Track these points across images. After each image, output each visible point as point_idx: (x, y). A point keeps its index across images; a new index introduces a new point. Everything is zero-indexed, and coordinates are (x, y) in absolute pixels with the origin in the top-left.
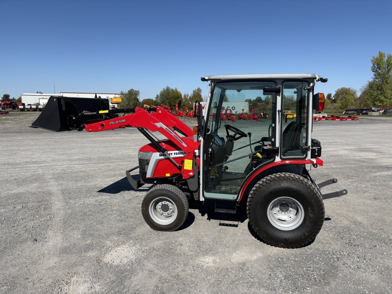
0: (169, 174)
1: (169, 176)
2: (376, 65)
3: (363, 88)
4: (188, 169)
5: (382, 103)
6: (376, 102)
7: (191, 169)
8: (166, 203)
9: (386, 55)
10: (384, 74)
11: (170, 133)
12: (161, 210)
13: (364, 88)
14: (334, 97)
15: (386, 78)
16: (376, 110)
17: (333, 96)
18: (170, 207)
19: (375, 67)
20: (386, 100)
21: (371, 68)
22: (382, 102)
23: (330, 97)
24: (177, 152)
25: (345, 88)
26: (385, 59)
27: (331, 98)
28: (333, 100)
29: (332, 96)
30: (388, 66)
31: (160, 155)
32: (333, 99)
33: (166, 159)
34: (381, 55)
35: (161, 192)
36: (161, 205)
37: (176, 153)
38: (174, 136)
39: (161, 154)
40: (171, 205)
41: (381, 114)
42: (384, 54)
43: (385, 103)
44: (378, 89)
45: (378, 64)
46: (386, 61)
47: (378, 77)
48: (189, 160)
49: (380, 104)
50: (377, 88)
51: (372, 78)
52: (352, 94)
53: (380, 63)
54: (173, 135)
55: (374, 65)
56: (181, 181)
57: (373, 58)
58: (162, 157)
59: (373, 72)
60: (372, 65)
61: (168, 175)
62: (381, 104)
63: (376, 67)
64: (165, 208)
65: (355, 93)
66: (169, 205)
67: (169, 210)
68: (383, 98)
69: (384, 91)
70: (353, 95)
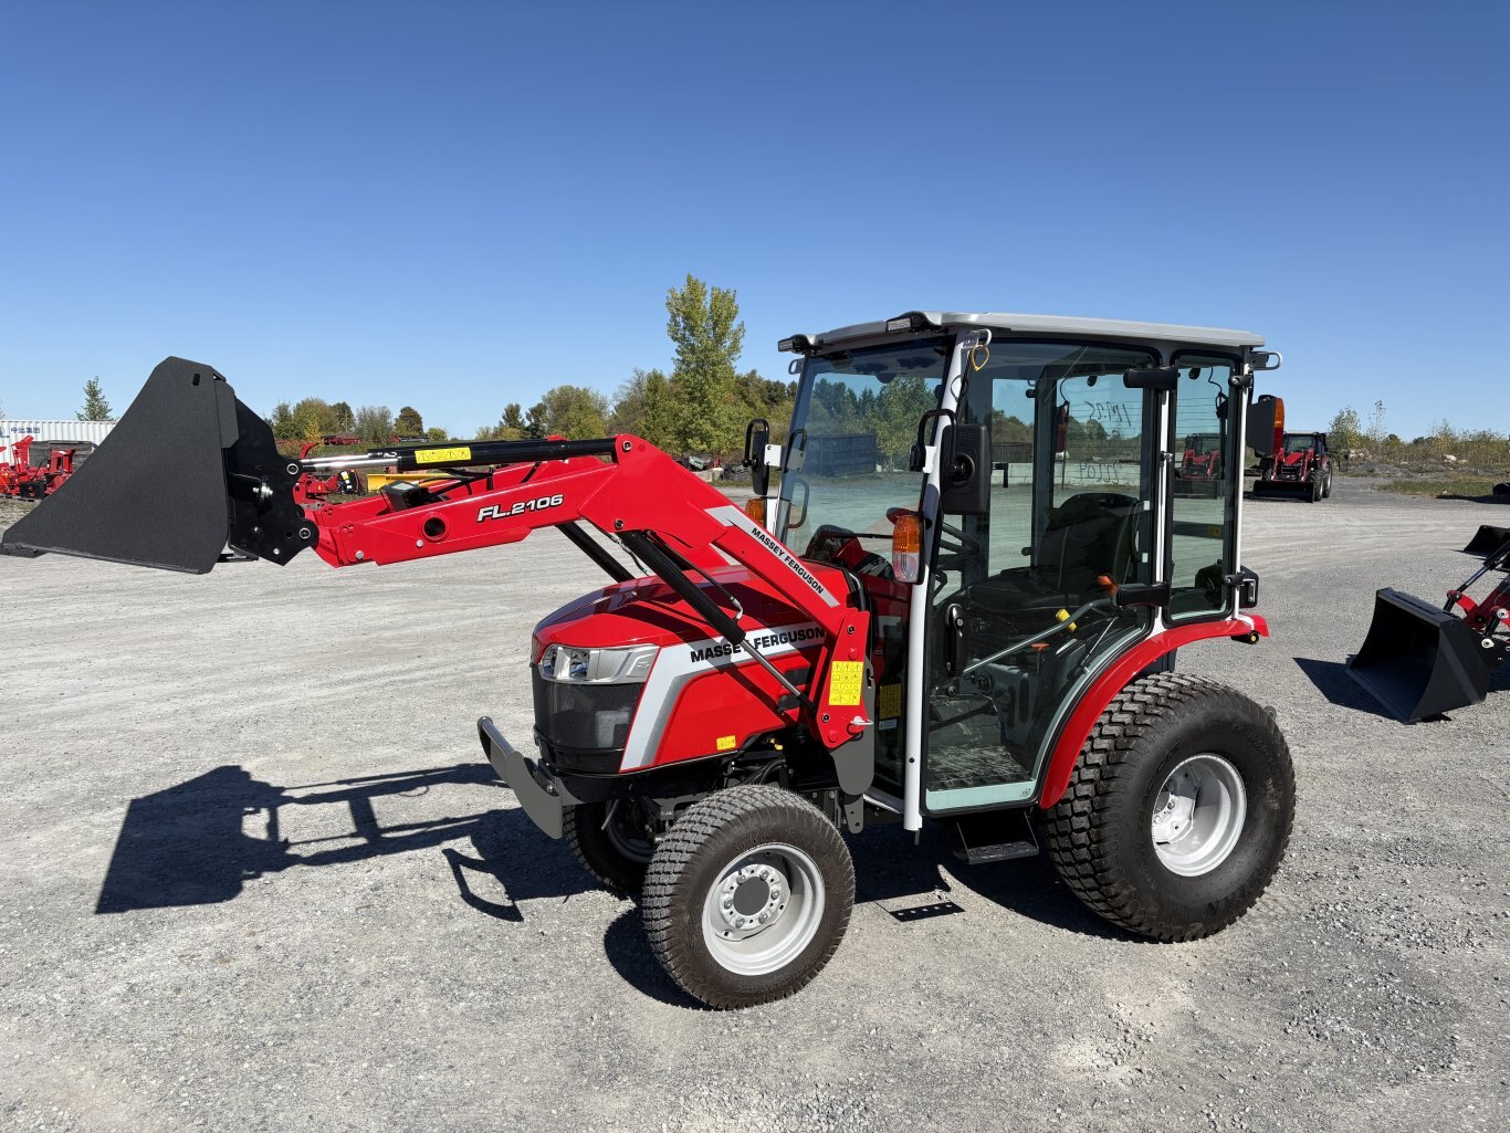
0: (733, 738)
1: (733, 745)
2: (680, 319)
3: (621, 392)
4: (844, 702)
5: (709, 444)
6: (690, 441)
7: (856, 702)
8: (758, 874)
9: (708, 288)
10: (706, 349)
11: (772, 551)
12: (733, 908)
13: (626, 391)
14: (528, 417)
15: (714, 364)
16: (701, 467)
17: (524, 416)
18: (773, 888)
19: (677, 324)
20: (718, 433)
21: (667, 328)
22: (705, 438)
23: (515, 418)
24: (768, 632)
25: (571, 388)
26: (706, 303)
27: (520, 420)
28: (527, 429)
29: (523, 412)
30: (716, 324)
31: (694, 657)
32: (527, 423)
33: (721, 670)
34: (693, 286)
35: (763, 825)
36: (735, 885)
37: (764, 638)
38: (787, 563)
39: (700, 652)
40: (777, 879)
41: (717, 476)
42: (704, 285)
43: (715, 444)
44: (693, 399)
45: (687, 317)
46: (708, 307)
47: (690, 357)
48: (850, 663)
49: (702, 447)
50: (690, 394)
51: (673, 359)
52: (596, 411)
53: (694, 313)
54: (782, 558)
55: (674, 317)
56: (764, 762)
57: (670, 295)
58: (705, 665)
59: (675, 339)
60: (669, 316)
61: (727, 743)
62: (705, 446)
63: (682, 324)
64: (750, 897)
65: (603, 406)
66: (770, 878)
67: (770, 901)
68: (708, 427)
69: (709, 403)
70: (599, 413)
